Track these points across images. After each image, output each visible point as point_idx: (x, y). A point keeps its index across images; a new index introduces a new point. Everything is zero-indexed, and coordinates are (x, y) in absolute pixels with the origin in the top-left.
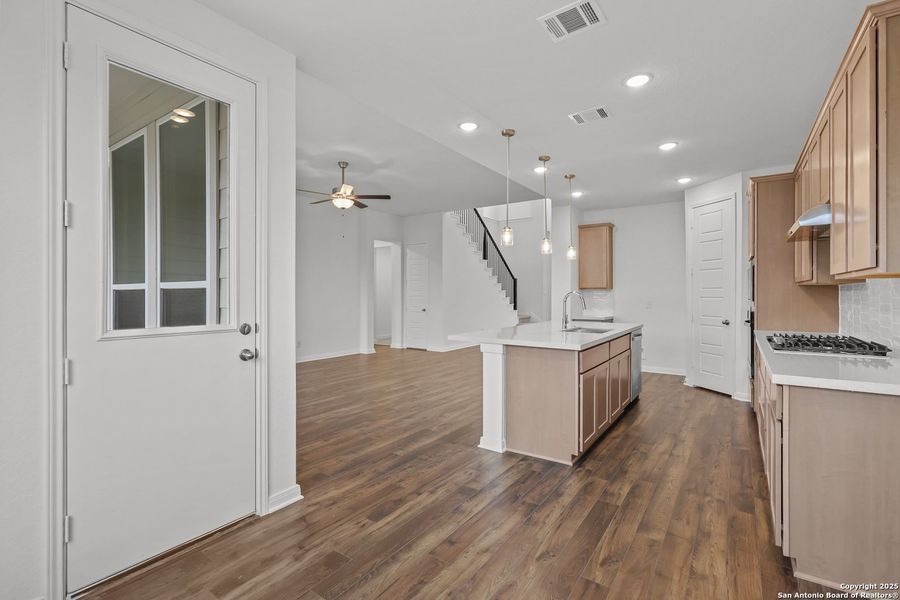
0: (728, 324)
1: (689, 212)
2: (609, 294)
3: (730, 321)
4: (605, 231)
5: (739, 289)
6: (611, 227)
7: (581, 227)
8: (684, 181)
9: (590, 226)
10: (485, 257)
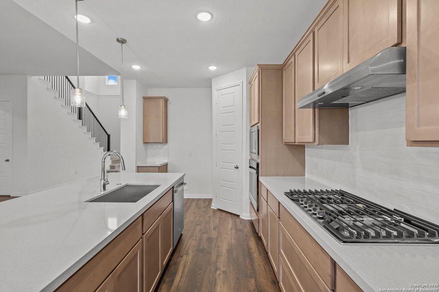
0: (237, 168)
1: (215, 93)
2: (166, 146)
3: (239, 166)
4: (161, 103)
5: (244, 145)
6: (166, 101)
7: (144, 98)
8: (213, 68)
9: (151, 98)
10: (80, 118)
